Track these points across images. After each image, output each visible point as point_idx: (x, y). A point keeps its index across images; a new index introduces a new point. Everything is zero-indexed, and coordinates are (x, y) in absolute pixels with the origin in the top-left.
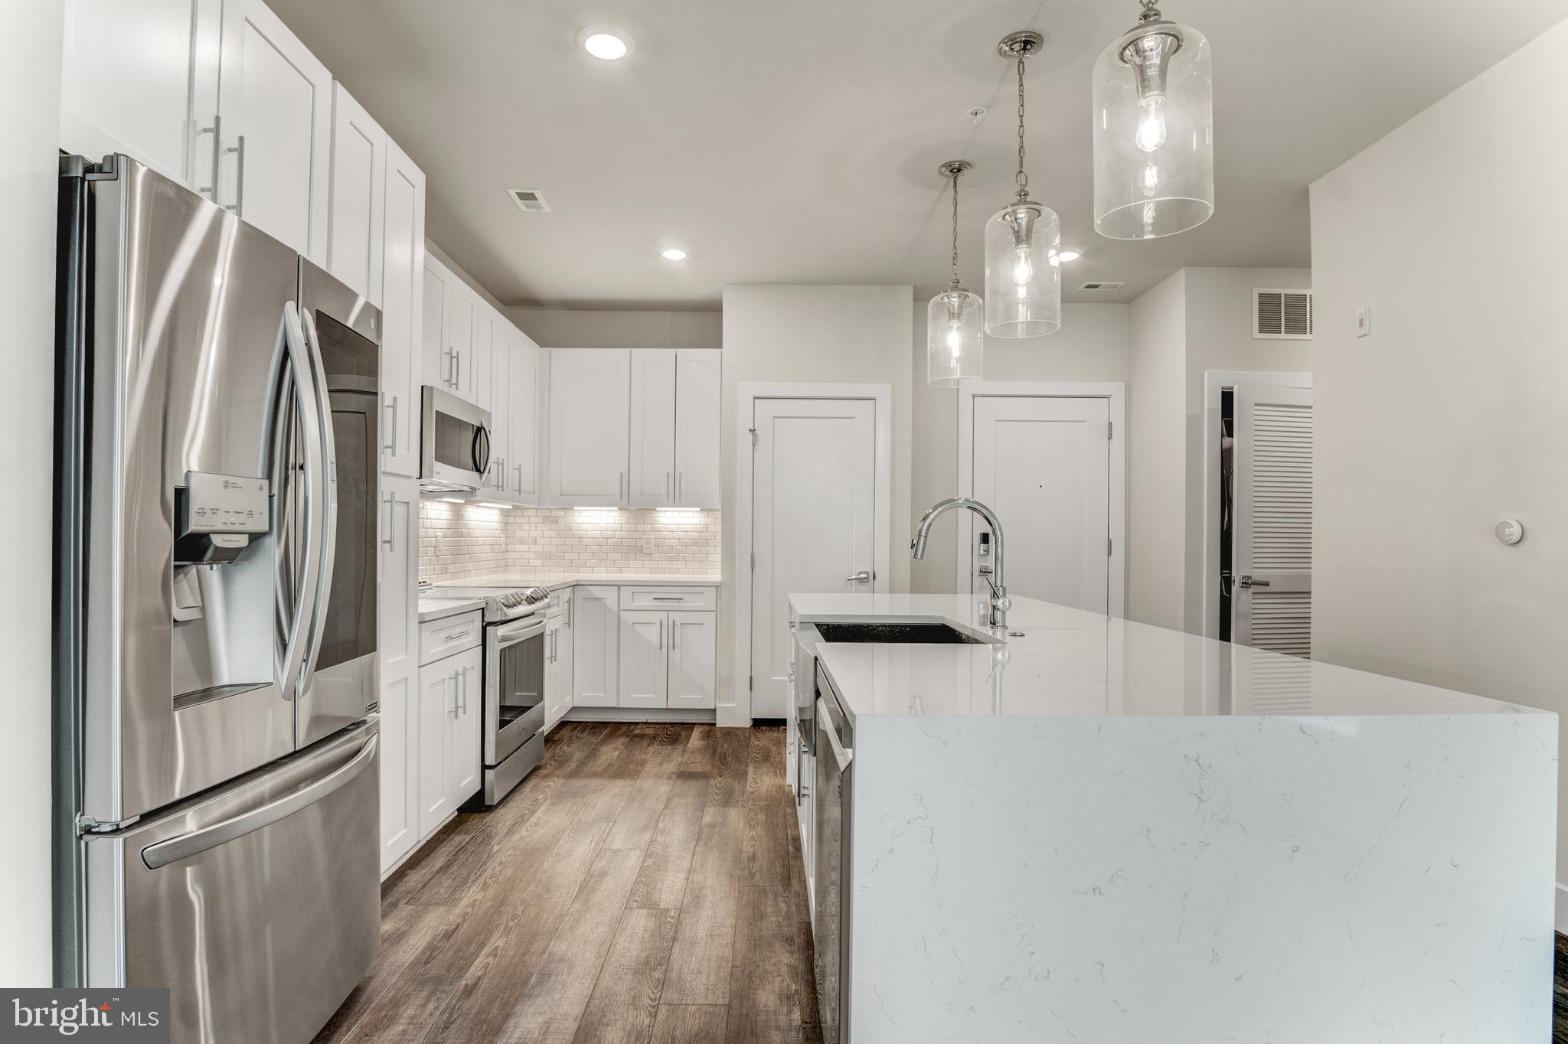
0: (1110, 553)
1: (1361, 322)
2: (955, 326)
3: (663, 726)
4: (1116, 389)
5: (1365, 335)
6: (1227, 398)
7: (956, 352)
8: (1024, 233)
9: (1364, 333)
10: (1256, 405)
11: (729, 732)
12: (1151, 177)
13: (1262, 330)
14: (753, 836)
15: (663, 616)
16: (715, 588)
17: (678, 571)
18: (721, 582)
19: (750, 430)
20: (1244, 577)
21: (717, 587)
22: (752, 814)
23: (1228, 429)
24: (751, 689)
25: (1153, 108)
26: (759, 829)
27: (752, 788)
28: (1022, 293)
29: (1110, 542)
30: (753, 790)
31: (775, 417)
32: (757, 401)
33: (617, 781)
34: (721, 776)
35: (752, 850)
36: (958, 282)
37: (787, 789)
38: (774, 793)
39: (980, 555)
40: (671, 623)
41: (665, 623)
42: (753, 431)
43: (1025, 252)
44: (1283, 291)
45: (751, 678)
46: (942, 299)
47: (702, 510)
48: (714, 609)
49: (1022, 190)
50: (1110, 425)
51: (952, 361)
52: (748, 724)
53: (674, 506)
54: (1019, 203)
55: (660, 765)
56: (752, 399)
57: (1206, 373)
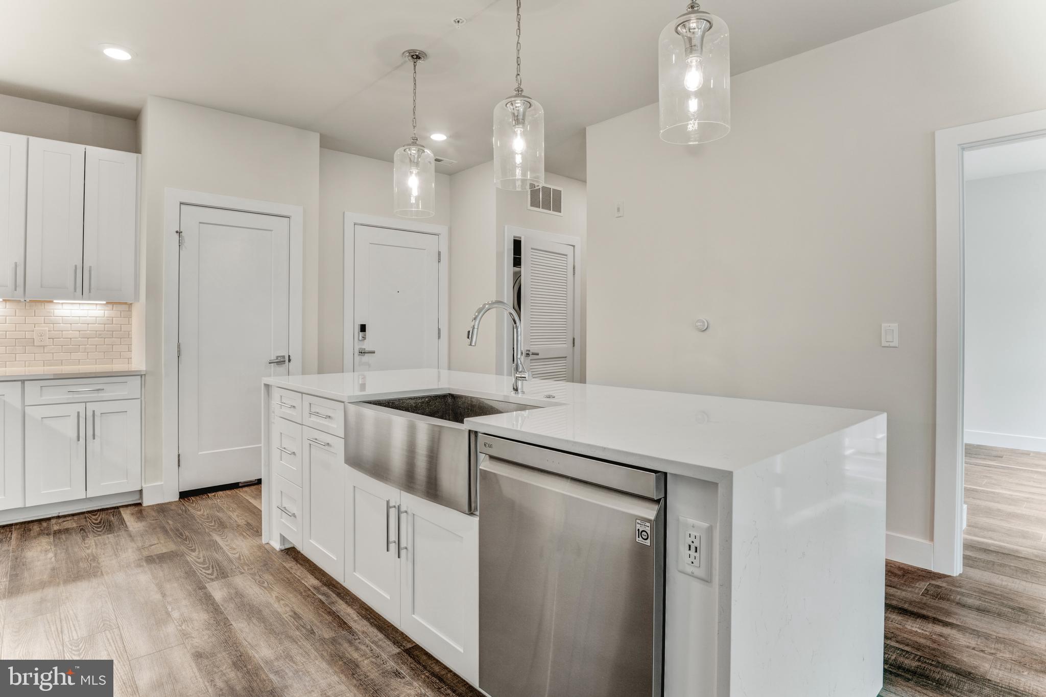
0: (439, 337)
1: (618, 210)
2: (414, 172)
3: (82, 516)
4: (443, 230)
5: (620, 217)
6: (517, 244)
7: (415, 192)
8: (521, 117)
9: (620, 215)
10: (532, 249)
11: (162, 509)
12: (693, 105)
13: (532, 205)
14: (277, 597)
15: (81, 408)
16: (140, 377)
17: (79, 362)
18: (146, 371)
19: (177, 232)
20: (527, 350)
21: (141, 376)
22: (257, 577)
23: (517, 262)
24: (179, 466)
25: (694, 63)
26: (276, 588)
27: (235, 554)
28: (518, 159)
29: (439, 330)
30: (238, 555)
31: (200, 223)
32: (182, 206)
33: (79, 584)
34: (194, 550)
35: (288, 609)
36: (417, 140)
37: (267, 547)
38: (259, 554)
39: (359, 340)
40: (90, 414)
41: (82, 415)
42: (179, 233)
43: (521, 131)
44: (552, 187)
45: (179, 455)
46: (405, 150)
47: (108, 303)
48: (140, 397)
49: (519, 87)
50: (439, 253)
51: (412, 198)
52: (176, 498)
53: (82, 299)
54: (516, 96)
55: (116, 555)
56: (179, 203)
57: (506, 226)
